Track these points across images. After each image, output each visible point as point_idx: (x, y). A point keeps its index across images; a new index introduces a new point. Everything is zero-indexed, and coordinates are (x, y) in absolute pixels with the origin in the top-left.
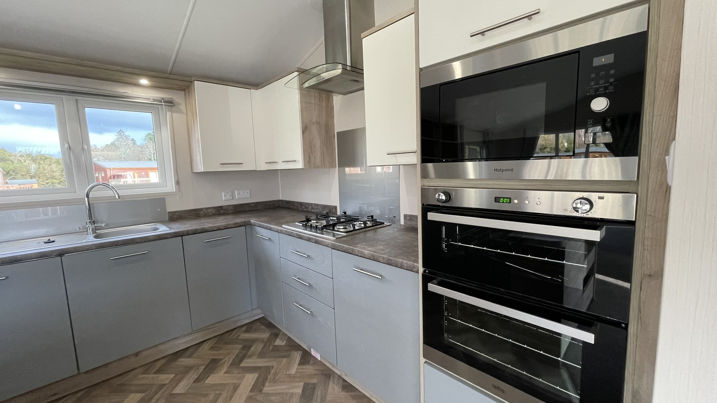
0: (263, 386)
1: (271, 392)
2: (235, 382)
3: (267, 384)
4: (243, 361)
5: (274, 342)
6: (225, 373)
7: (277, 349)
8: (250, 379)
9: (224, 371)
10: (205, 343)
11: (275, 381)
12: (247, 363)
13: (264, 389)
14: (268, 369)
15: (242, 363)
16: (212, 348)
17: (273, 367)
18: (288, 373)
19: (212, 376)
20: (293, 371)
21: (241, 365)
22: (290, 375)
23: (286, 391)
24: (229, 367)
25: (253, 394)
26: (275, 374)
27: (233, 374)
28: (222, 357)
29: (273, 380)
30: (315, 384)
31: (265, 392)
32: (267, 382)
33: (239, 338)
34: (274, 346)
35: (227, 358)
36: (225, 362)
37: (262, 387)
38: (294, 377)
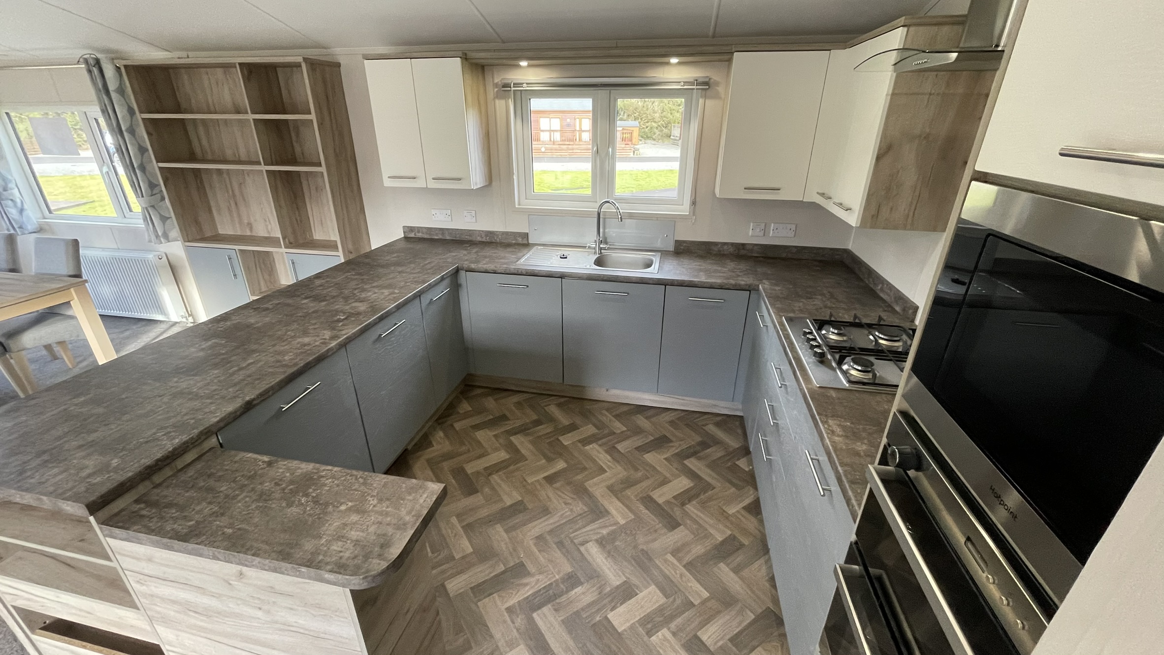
0: (690, 501)
1: (692, 514)
2: (668, 475)
3: (694, 502)
4: (690, 459)
5: (738, 459)
6: (665, 459)
7: (735, 469)
8: (682, 483)
9: (665, 456)
10: (668, 413)
11: (703, 505)
12: (692, 463)
13: (687, 506)
14: (708, 487)
15: (688, 460)
16: (672, 423)
17: (714, 488)
18: (724, 508)
19: (654, 453)
20: (732, 510)
21: (685, 462)
22: (724, 511)
23: (707, 527)
24: (672, 456)
25: (675, 502)
26: (710, 499)
27: (672, 465)
28: (674, 439)
29: (703, 503)
30: (742, 545)
31: (686, 509)
32: (696, 500)
33: (704, 427)
34: (735, 464)
35: (677, 444)
36: (673, 446)
37: (687, 501)
38: (727, 518)
